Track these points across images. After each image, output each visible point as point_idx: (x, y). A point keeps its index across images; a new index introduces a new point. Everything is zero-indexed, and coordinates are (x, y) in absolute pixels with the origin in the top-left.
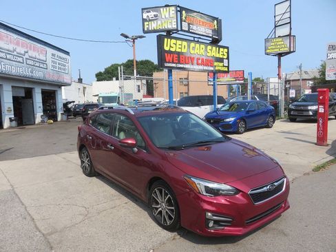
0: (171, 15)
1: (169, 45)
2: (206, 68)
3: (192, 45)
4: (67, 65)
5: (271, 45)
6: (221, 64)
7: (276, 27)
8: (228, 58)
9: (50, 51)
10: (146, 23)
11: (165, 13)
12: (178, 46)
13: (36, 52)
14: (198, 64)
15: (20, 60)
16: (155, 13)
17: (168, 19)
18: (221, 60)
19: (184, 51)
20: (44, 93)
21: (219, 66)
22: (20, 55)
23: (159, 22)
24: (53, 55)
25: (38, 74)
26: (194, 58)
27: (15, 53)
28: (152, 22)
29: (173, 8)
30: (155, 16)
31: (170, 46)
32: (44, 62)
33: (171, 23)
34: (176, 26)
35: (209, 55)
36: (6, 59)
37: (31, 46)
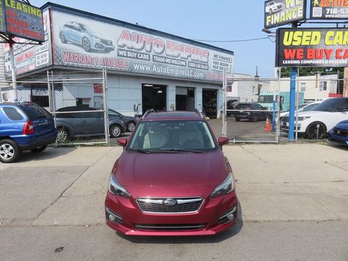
0: (298, 3)
1: (291, 39)
3: (330, 33)
4: (230, 64)
9: (212, 52)
10: (268, 17)
11: (290, 1)
12: (305, 38)
13: (198, 55)
14: (338, 57)
15: (183, 63)
16: (279, 4)
17: (293, 8)
19: (315, 43)
20: (205, 92)
22: (183, 59)
23: (283, 14)
24: (215, 56)
25: (199, 75)
26: (330, 51)
27: (179, 58)
28: (275, 15)
30: (279, 7)
31: (293, 40)
32: (206, 64)
33: (296, 12)
34: (302, 15)
36: (171, 64)
37: (194, 50)
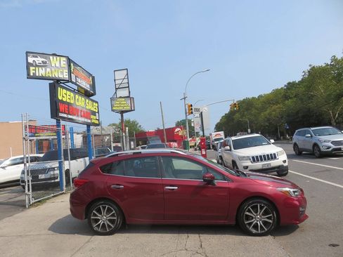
0: (62, 65)
1: (62, 94)
2: (86, 120)
3: (77, 97)
5: (116, 103)
6: (95, 117)
7: (116, 89)
8: (98, 112)
10: (31, 68)
11: (54, 61)
12: (68, 97)
14: (81, 116)
16: (44, 60)
17: (58, 69)
18: (94, 113)
19: (72, 102)
21: (94, 119)
23: (48, 70)
26: (78, 110)
28: (40, 68)
29: (65, 59)
30: (44, 62)
31: (63, 96)
33: (62, 73)
34: (67, 77)
35: (87, 107)
